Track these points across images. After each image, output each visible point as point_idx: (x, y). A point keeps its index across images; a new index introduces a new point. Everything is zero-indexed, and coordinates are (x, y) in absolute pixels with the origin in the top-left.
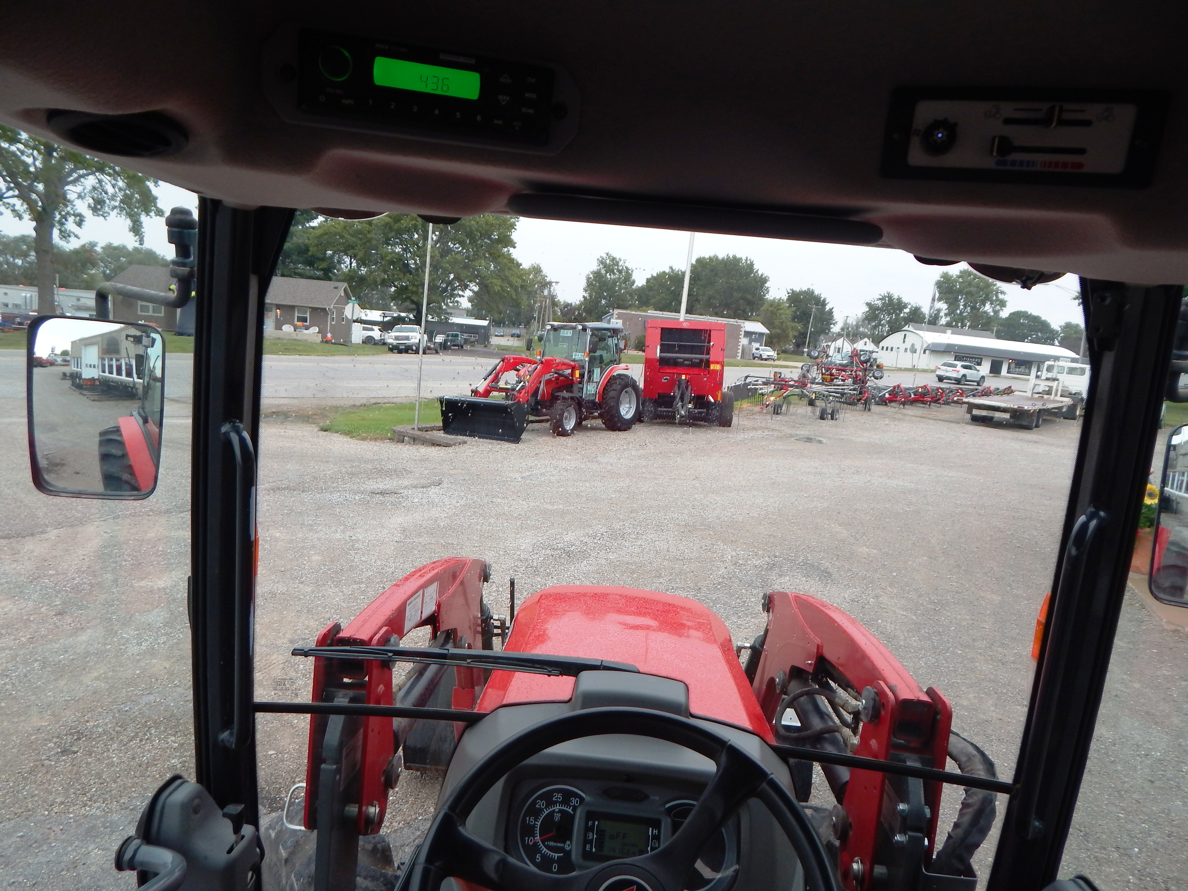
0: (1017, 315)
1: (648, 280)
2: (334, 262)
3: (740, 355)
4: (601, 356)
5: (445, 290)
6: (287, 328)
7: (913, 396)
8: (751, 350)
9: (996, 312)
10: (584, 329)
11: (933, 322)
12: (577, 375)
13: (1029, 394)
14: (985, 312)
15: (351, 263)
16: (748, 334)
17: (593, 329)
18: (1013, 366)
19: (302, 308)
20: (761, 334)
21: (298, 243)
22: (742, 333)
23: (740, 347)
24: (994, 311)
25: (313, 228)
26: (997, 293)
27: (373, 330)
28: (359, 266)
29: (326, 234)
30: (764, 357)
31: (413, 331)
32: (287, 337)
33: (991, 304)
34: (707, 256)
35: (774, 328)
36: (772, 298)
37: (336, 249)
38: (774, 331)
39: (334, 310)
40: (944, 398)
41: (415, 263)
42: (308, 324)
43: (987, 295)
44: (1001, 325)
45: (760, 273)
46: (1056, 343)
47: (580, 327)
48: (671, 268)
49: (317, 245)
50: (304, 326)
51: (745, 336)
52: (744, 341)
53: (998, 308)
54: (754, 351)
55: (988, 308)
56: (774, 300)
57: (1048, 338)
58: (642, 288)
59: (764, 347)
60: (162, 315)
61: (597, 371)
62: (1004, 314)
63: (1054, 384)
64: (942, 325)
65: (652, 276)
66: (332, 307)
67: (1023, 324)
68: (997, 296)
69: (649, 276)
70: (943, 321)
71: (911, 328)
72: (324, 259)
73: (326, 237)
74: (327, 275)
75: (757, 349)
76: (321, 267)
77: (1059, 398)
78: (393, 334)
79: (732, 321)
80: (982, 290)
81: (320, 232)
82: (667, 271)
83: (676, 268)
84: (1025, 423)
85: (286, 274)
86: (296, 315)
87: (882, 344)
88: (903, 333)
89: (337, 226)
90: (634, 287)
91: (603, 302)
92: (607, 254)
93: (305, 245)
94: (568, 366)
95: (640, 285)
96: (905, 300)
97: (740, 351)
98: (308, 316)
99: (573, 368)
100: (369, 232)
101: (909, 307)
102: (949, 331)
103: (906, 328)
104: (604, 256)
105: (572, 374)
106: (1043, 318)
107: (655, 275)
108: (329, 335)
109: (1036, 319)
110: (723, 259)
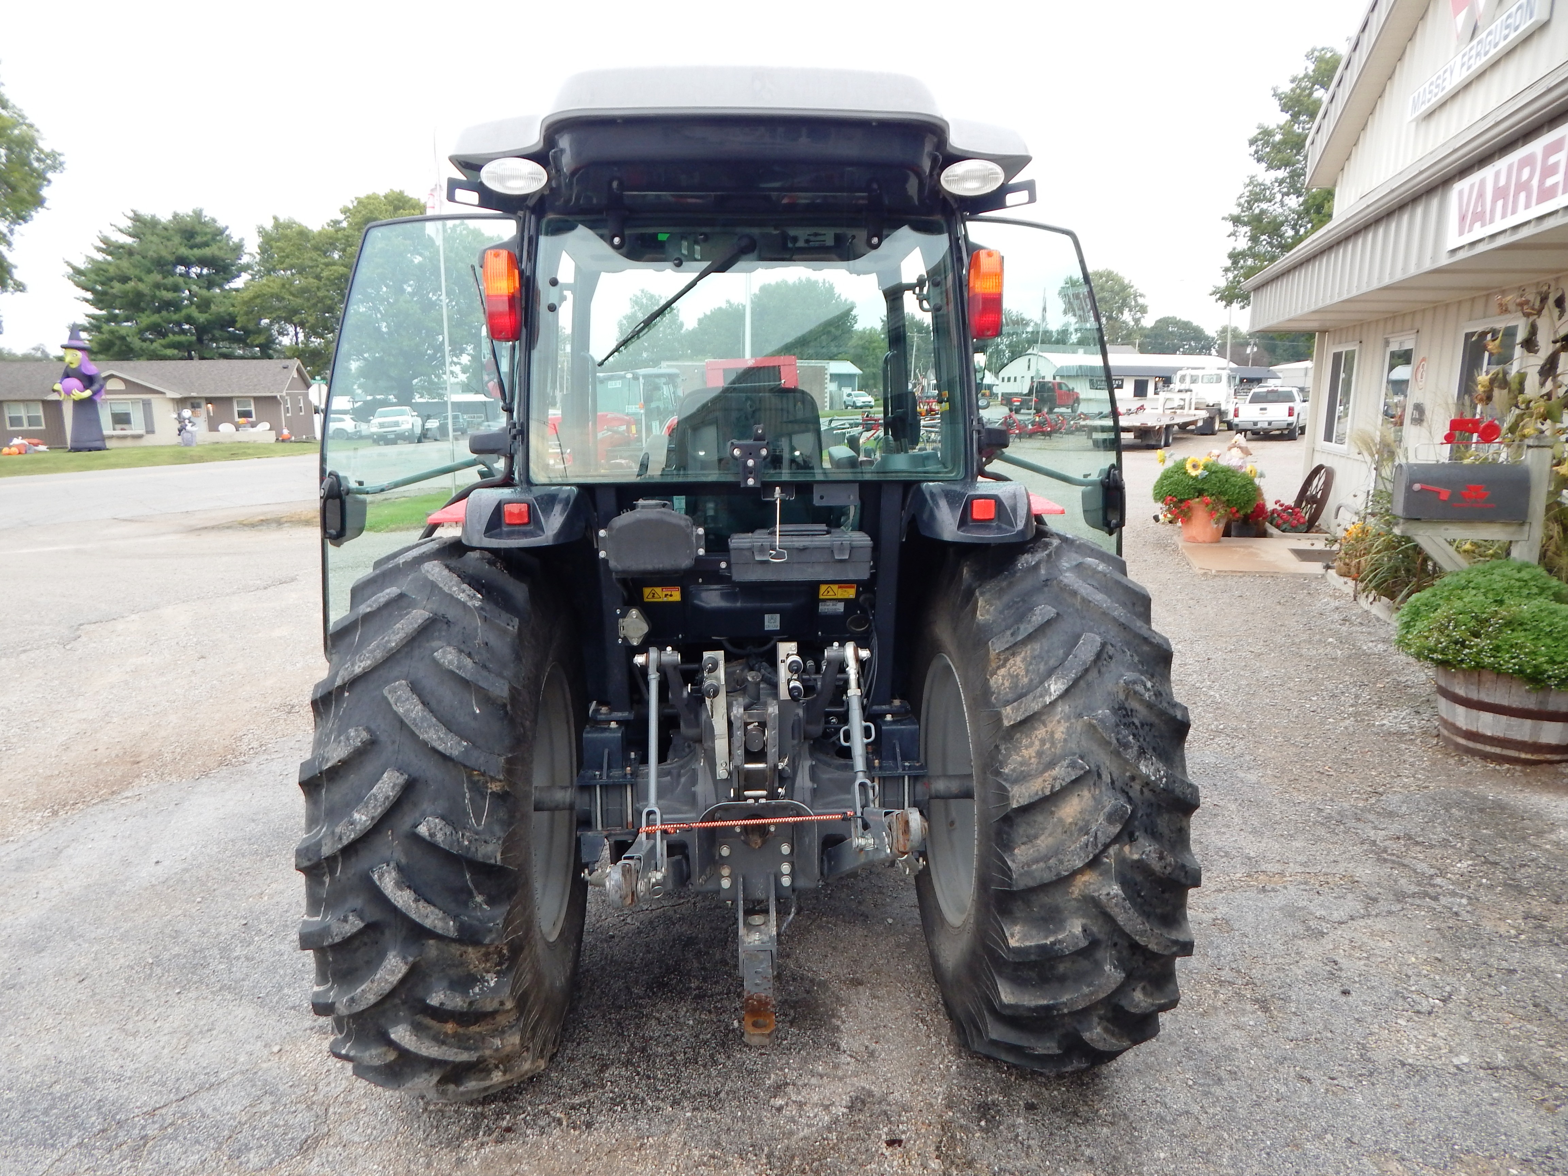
0: (1164, 322)
1: (700, 321)
2: (271, 335)
3: (828, 404)
4: (658, 408)
5: (433, 357)
6: (226, 428)
7: (1030, 427)
8: (841, 397)
9: (1137, 321)
10: (636, 378)
11: (1060, 341)
12: (634, 431)
13: (1160, 411)
14: (1124, 322)
15: (296, 334)
16: (835, 377)
17: (645, 377)
18: (1160, 384)
19: (242, 400)
20: (851, 376)
21: (219, 313)
22: (828, 377)
23: (828, 395)
24: (1134, 319)
25: (237, 290)
26: (1135, 297)
27: (342, 420)
28: (307, 337)
29: (258, 296)
30: (859, 404)
31: (402, 414)
32: (228, 440)
33: (1130, 310)
34: (773, 283)
35: (868, 366)
36: (861, 329)
37: (274, 316)
38: (868, 370)
39: (288, 398)
40: (1066, 426)
41: (388, 326)
42: (253, 419)
43: (1124, 300)
44: (1146, 337)
45: (843, 298)
46: (1213, 351)
47: (629, 376)
48: (728, 302)
49: (247, 313)
50: (248, 422)
51: (831, 381)
52: (832, 387)
53: (1139, 315)
54: (845, 398)
55: (1127, 317)
56: (864, 332)
57: (1203, 348)
58: (694, 332)
59: (857, 392)
60: (43, 427)
61: (655, 425)
62: (1148, 322)
63: (1187, 396)
64: (1073, 344)
65: (705, 316)
66: (284, 394)
67: (1172, 333)
68: (1136, 301)
69: (701, 316)
70: (1074, 338)
71: (1035, 352)
72: (259, 331)
73: (258, 301)
74: (267, 350)
75: (849, 395)
76: (257, 342)
77: (1193, 411)
78: (375, 421)
79: (813, 363)
80: (1118, 294)
81: (247, 295)
82: (724, 306)
83: (735, 301)
84: (1153, 443)
85: (206, 356)
86: (236, 409)
87: (1001, 374)
88: (1027, 357)
89: (271, 284)
90: (683, 331)
91: (645, 355)
92: (643, 291)
93: (229, 314)
94: (621, 421)
95: (690, 328)
96: (1027, 316)
97: (828, 400)
98: (252, 408)
99: (628, 424)
100: (318, 288)
101: (1032, 324)
102: (1081, 351)
103: (1029, 351)
104: (639, 294)
105: (628, 430)
106: (1195, 324)
107: (708, 313)
108: (286, 432)
109: (1187, 325)
110: (794, 284)
